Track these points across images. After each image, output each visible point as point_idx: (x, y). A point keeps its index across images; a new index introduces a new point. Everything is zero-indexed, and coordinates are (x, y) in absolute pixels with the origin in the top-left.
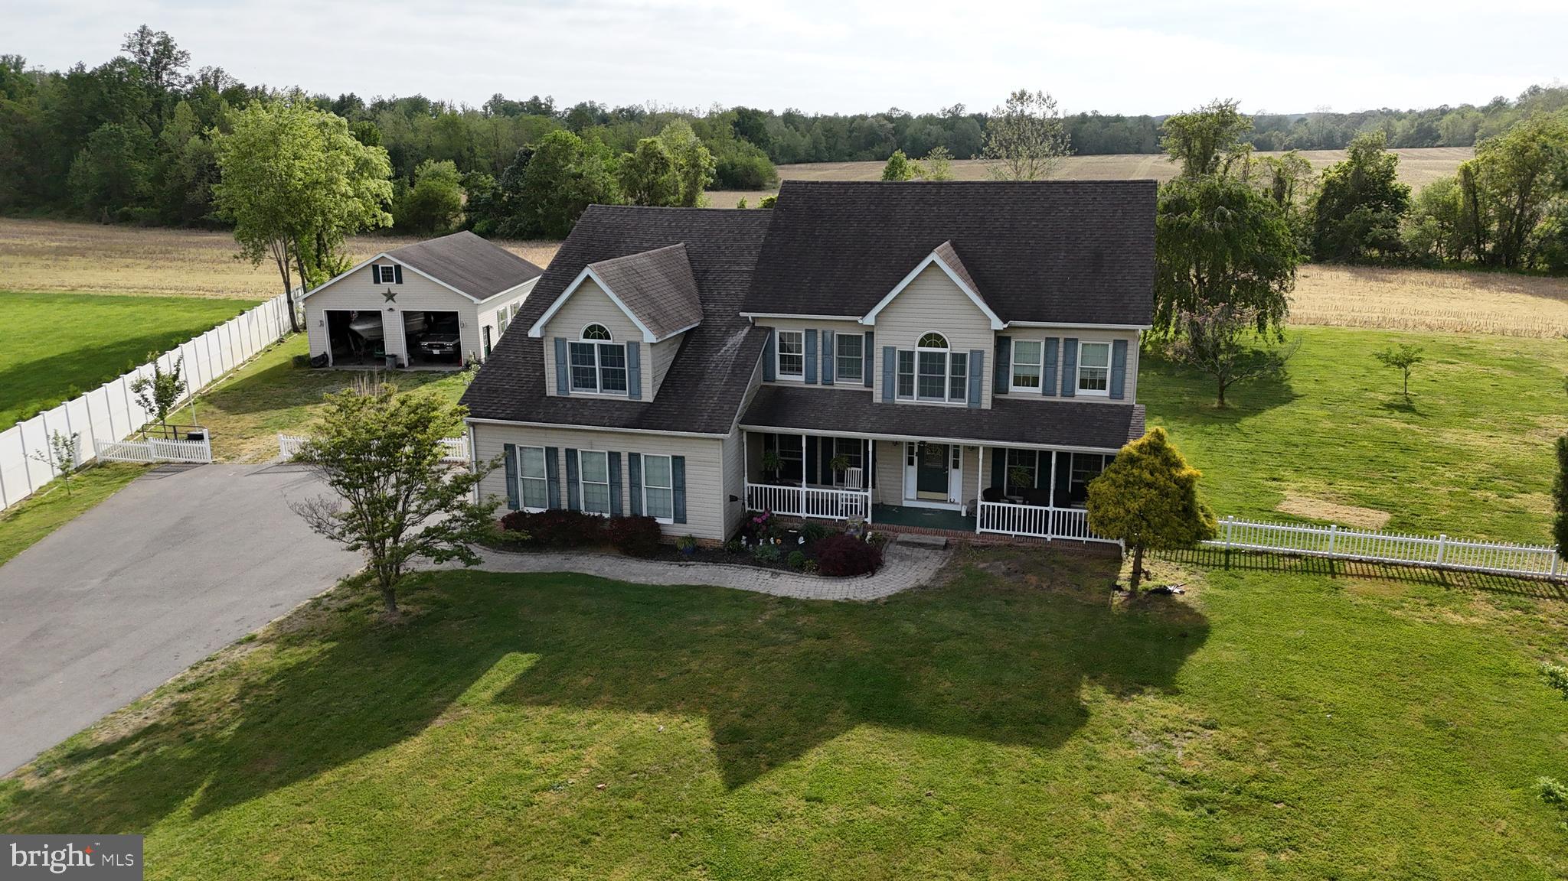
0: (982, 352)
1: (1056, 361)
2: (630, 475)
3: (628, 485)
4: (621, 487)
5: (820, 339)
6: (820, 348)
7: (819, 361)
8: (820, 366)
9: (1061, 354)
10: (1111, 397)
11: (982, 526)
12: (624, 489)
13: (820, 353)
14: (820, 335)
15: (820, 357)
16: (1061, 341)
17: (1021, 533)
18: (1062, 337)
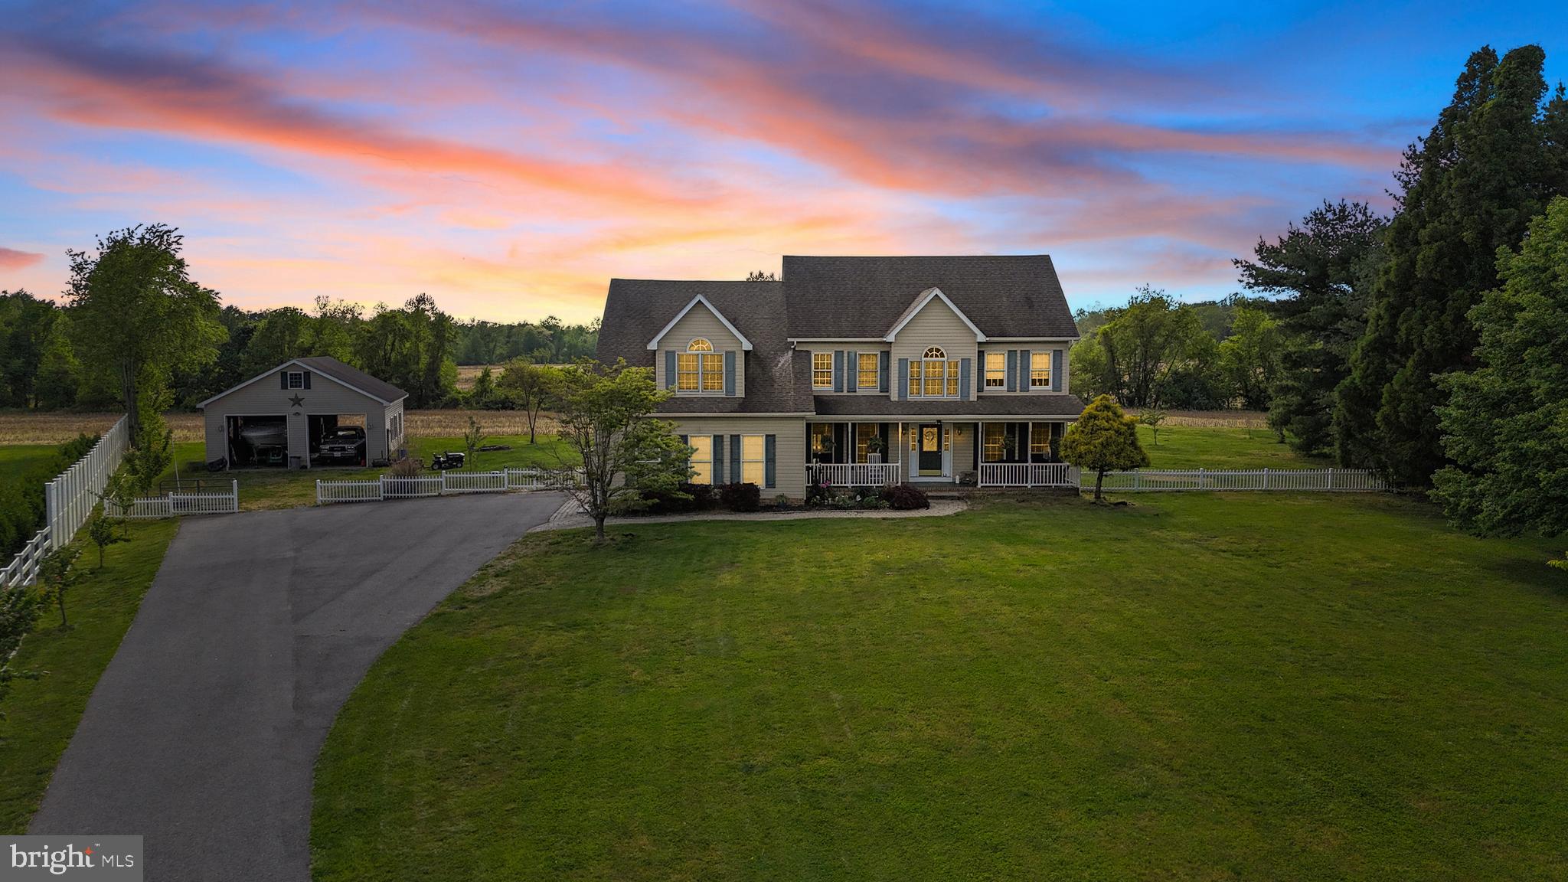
0: (969, 360)
1: (1016, 366)
2: (731, 452)
3: (729, 461)
4: (722, 463)
5: (846, 358)
6: (845, 365)
7: (845, 375)
8: (845, 378)
9: (1019, 362)
10: (1054, 390)
11: (982, 482)
12: (725, 464)
13: (845, 368)
14: (846, 355)
15: (845, 371)
16: (1019, 352)
17: (1010, 484)
18: (1018, 348)
